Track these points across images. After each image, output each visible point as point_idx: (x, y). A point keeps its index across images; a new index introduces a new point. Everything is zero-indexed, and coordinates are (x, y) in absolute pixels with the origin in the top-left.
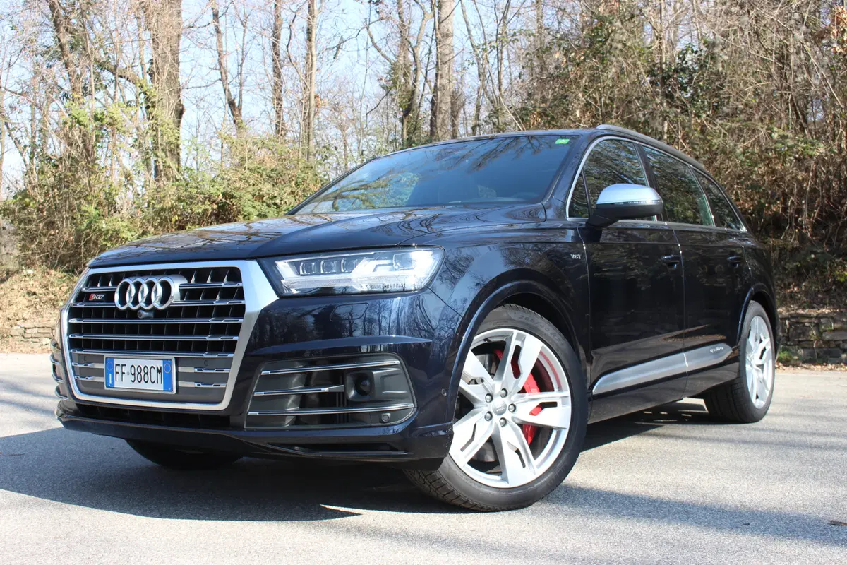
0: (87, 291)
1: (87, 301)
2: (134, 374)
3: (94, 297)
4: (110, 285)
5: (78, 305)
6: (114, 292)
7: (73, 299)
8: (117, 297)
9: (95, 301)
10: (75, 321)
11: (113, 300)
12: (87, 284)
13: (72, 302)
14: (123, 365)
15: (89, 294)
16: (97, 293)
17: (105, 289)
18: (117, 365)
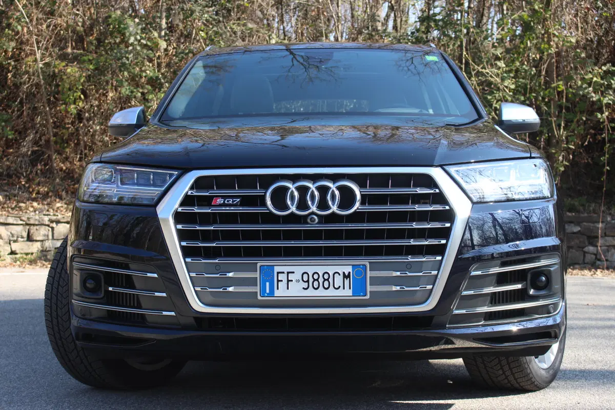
2: (308, 281)
3: (220, 201)
7: (178, 203)
13: (177, 206)
14: (288, 273)
18: (278, 273)
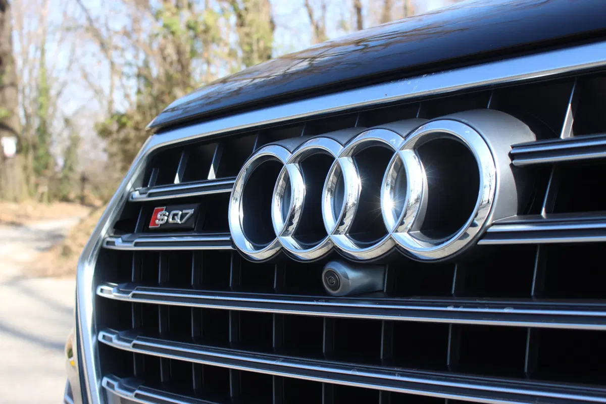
0: (144, 198)
1: (146, 230)
3: (162, 217)
4: (212, 175)
5: (120, 244)
6: (226, 198)
7: (107, 225)
8: (236, 214)
9: (167, 229)
10: (110, 292)
11: (224, 227)
12: (144, 181)
13: (103, 233)
15: (149, 208)
16: (171, 204)
17: (196, 190)
